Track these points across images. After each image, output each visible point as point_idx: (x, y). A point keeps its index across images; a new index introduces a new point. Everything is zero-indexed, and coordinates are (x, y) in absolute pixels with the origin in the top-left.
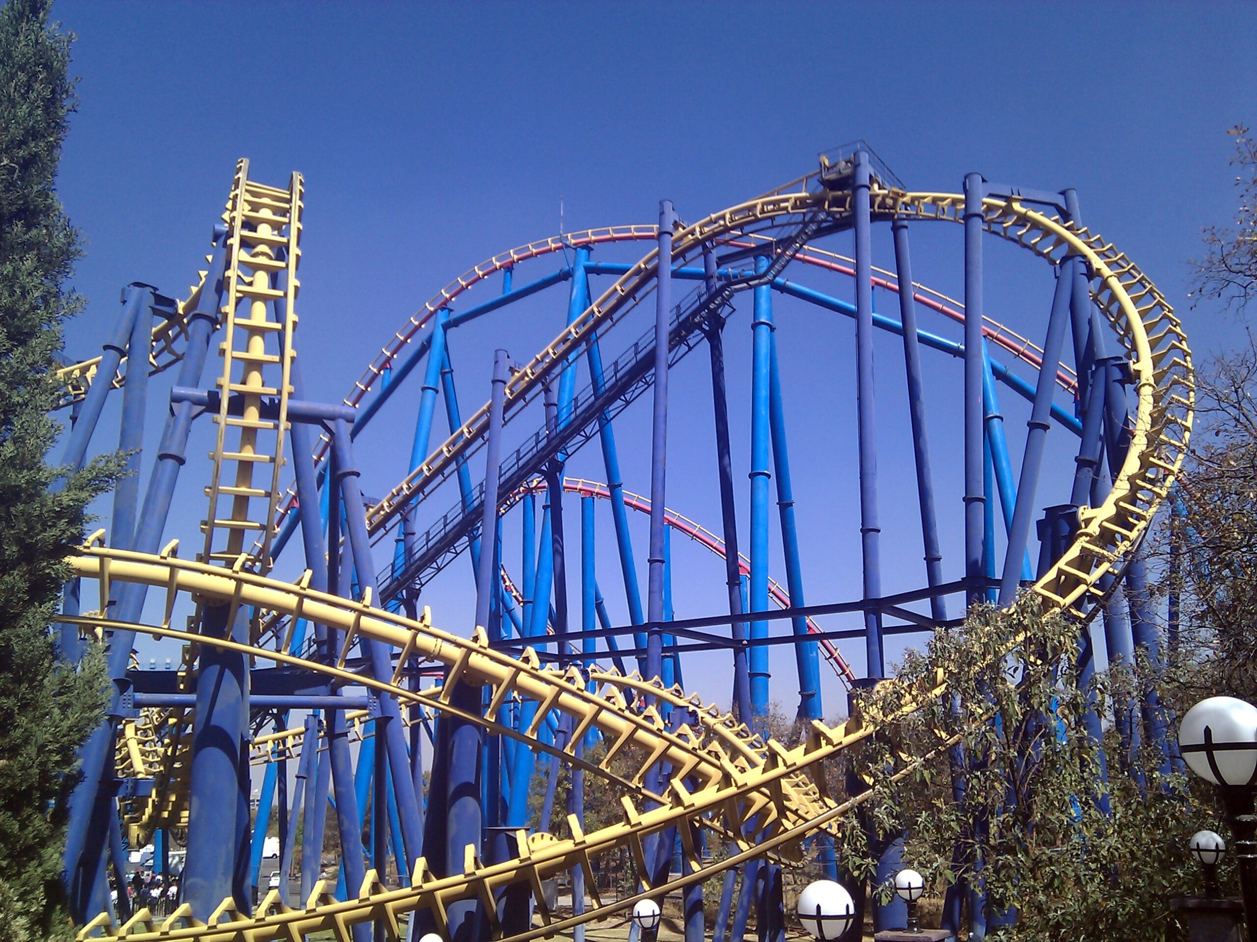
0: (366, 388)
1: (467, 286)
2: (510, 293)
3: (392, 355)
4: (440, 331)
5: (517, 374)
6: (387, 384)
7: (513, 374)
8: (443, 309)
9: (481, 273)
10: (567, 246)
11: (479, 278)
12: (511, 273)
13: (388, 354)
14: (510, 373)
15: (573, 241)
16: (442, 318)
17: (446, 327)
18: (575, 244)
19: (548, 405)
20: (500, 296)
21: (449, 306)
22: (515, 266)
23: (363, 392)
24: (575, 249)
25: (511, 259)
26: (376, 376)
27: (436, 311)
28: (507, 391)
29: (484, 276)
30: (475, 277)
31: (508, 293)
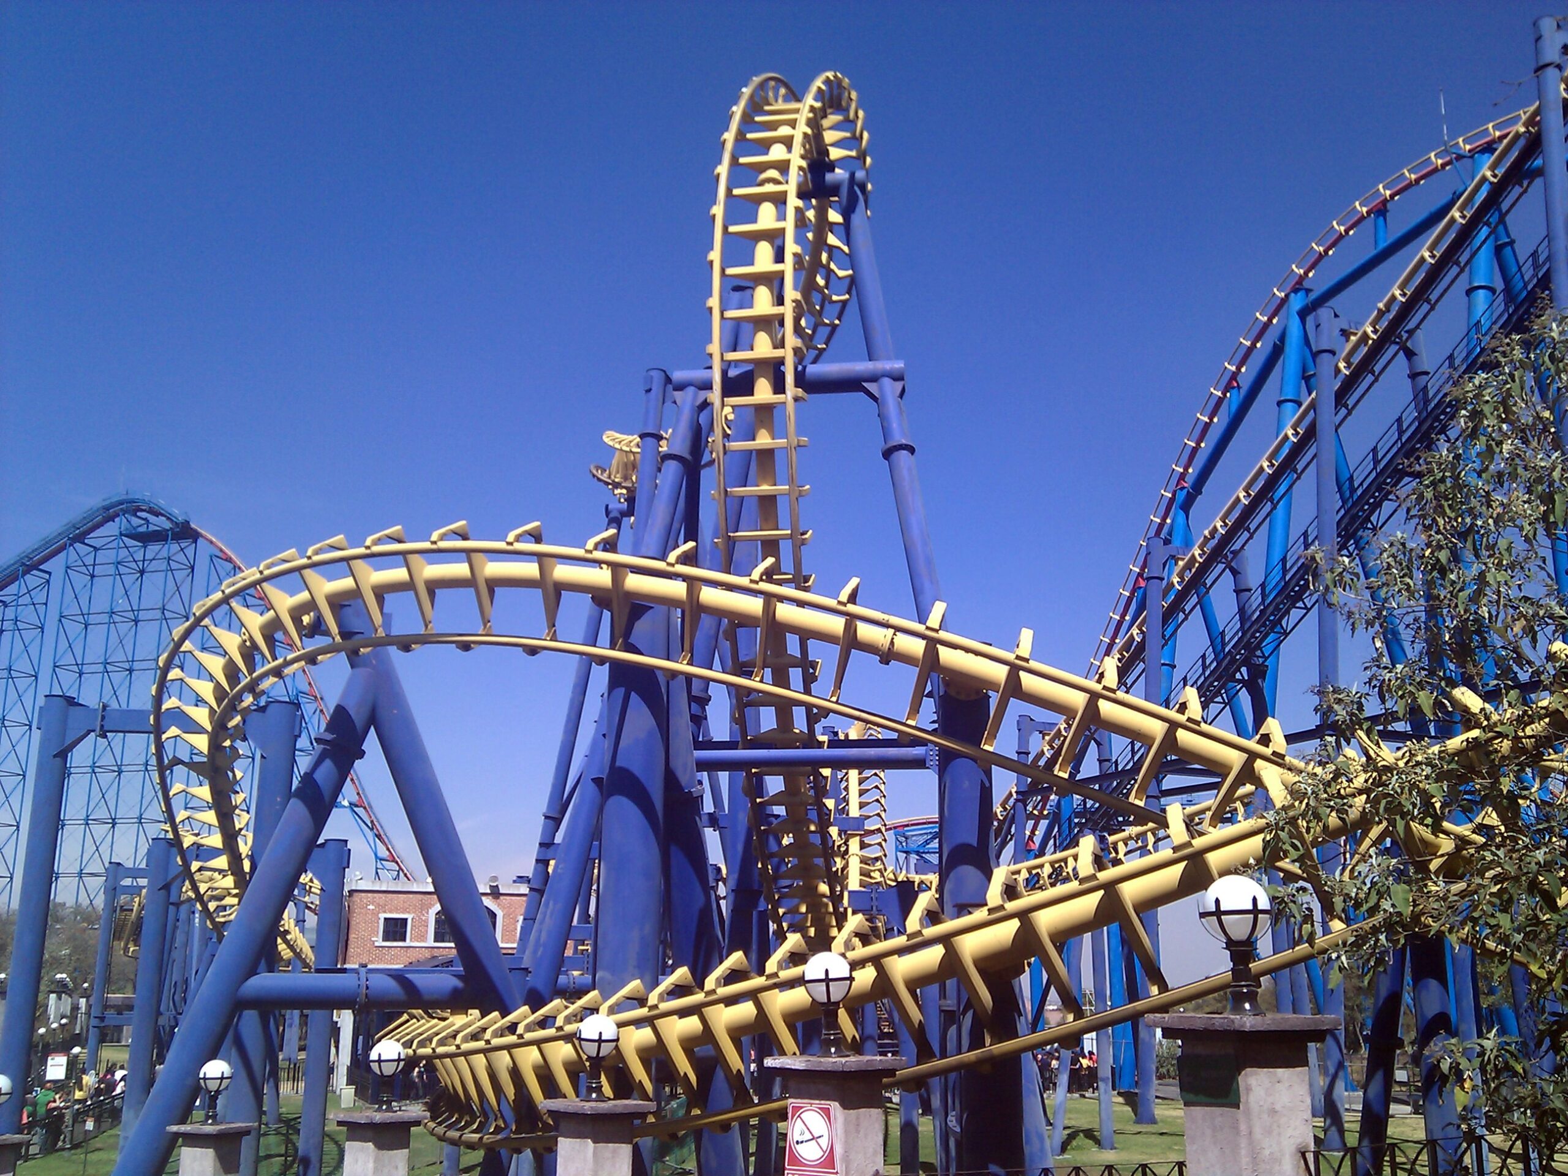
0: (1211, 419)
1: (1326, 252)
2: (1385, 245)
3: (1239, 369)
4: (1296, 320)
5: (1353, 338)
6: (1234, 408)
7: (1348, 340)
8: (1295, 290)
9: (1342, 229)
10: (1460, 157)
11: (1341, 237)
12: (1385, 220)
13: (1233, 368)
14: (1343, 339)
15: (1468, 147)
16: (1297, 302)
17: (1303, 314)
18: (1470, 151)
19: (1413, 376)
20: (1372, 252)
21: (1306, 284)
22: (1389, 206)
23: (1207, 426)
24: (1472, 157)
25: (1382, 198)
26: (1220, 401)
27: (1287, 296)
28: (1342, 365)
29: (1347, 231)
30: (1335, 236)
31: (1382, 245)
